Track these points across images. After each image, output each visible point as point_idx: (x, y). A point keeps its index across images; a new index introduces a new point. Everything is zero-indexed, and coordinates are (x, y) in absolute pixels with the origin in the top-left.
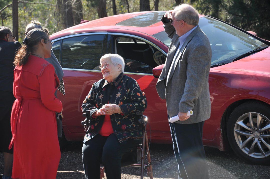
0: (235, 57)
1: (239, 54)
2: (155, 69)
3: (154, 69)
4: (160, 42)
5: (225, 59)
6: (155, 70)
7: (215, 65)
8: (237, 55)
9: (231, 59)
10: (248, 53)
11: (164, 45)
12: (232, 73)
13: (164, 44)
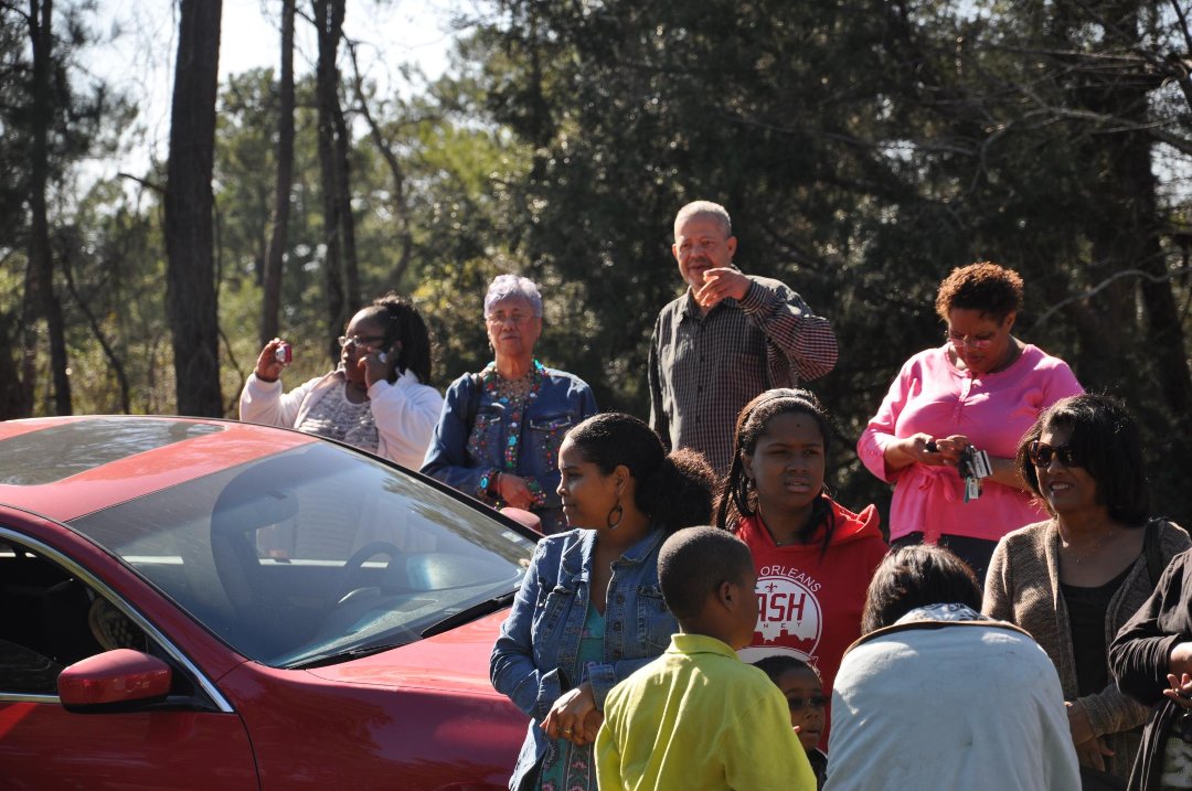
0: (432, 619)
1: (453, 607)
2: (72, 671)
3: (67, 669)
4: (99, 552)
5: (392, 626)
6: (72, 677)
7: (341, 652)
8: (442, 611)
9: (416, 630)
10: (492, 601)
11: (120, 566)
12: (406, 689)
13: (117, 560)
